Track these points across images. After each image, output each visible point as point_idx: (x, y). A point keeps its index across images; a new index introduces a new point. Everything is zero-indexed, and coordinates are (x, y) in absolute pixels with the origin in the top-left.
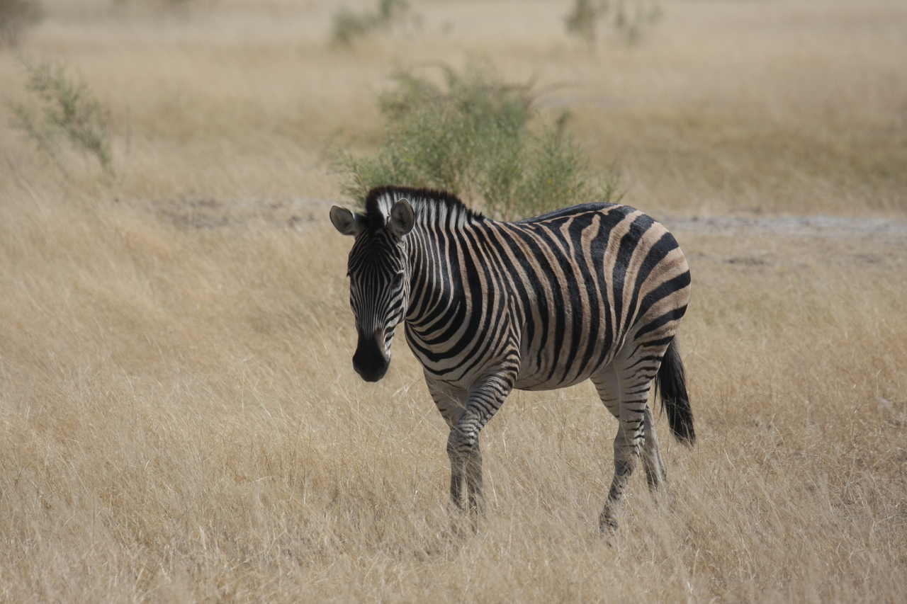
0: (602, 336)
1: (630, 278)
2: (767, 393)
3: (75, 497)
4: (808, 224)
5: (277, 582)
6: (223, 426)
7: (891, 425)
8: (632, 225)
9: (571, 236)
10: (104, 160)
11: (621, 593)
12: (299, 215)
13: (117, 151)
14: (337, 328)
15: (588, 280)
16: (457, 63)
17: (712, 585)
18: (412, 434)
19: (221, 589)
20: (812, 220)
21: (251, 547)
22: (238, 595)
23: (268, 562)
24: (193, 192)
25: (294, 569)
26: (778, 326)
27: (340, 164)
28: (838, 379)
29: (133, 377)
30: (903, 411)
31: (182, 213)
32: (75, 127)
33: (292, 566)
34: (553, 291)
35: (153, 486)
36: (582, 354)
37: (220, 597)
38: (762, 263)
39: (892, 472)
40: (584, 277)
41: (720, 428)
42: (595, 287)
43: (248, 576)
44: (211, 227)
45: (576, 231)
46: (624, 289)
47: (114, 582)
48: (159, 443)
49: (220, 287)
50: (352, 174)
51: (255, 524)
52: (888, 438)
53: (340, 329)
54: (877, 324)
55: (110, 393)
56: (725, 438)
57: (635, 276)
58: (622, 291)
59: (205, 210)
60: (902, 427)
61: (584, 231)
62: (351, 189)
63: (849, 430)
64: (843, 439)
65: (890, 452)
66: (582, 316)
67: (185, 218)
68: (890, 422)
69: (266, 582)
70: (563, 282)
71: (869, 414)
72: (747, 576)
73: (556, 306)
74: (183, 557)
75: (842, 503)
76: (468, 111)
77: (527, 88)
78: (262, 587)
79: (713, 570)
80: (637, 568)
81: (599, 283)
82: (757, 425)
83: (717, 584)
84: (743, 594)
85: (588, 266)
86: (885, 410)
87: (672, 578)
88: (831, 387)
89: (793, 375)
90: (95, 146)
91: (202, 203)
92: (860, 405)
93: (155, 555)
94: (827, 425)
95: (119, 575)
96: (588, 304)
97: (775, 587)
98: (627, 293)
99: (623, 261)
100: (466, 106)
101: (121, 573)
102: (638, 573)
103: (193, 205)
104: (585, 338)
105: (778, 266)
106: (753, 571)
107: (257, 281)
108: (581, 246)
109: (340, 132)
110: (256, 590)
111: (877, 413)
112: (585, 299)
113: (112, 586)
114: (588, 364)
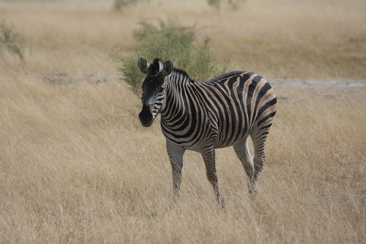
0: (243, 126)
1: (254, 101)
2: (289, 152)
3: (10, 193)
4: (305, 83)
5: (91, 228)
6: (70, 165)
7: (339, 164)
8: (253, 81)
9: (229, 87)
10: (21, 57)
11: (231, 232)
12: (100, 79)
13: (26, 54)
14: (116, 125)
15: (237, 104)
16: (164, 18)
17: (267, 229)
18: (146, 168)
19: (69, 230)
20: (307, 81)
21: (81, 214)
22: (75, 232)
23: (88, 220)
24: (57, 70)
25: (98, 222)
26: (293, 124)
27: (117, 59)
28: (317, 146)
29: (33, 145)
30: (344, 159)
31: (53, 78)
32: (10, 44)
33: (97, 221)
34: (224, 109)
35: (41, 189)
36: (236, 134)
37: (68, 234)
38: (287, 99)
39: (339, 183)
40: (235, 103)
41: (270, 165)
42: (240, 107)
43: (80, 225)
44: (65, 84)
45: (230, 85)
46: (251, 107)
47: (25, 227)
48: (44, 171)
49: (68, 108)
50: (122, 63)
51: (83, 204)
52: (338, 169)
53: (117, 125)
54: (333, 123)
55: (24, 151)
56: (272, 169)
57: (255, 101)
58: (250, 107)
59: (62, 77)
60: (343, 165)
61: (234, 84)
62: (121, 69)
63: (322, 166)
64: (320, 170)
65: (338, 175)
66: (235, 119)
67: (54, 81)
68: (339, 163)
69: (87, 228)
70: (227, 106)
71: (330, 160)
72: (281, 225)
73: (226, 115)
74: (54, 217)
75: (319, 196)
76: (169, 38)
77: (193, 28)
78: (85, 230)
79: (267, 223)
80: (236, 222)
81: (241, 105)
82: (285, 164)
83: (269, 228)
84: (279, 232)
85: (236, 98)
86: (336, 158)
87: (251, 226)
88: (315, 149)
89: (300, 144)
90: (18, 51)
91: (61, 75)
92: (326, 156)
93: (42, 217)
94: (313, 164)
95: (27, 225)
96: (237, 114)
97: (292, 230)
98: (252, 108)
99: (250, 95)
100: (168, 35)
101: (28, 224)
102: (237, 224)
103: (57, 75)
104: (237, 128)
105: (293, 100)
106: (283, 223)
107: (84, 106)
108: (233, 90)
109: (117, 46)
110: (83, 231)
111: (333, 159)
112: (236, 112)
113: (24, 229)
114: (238, 138)
